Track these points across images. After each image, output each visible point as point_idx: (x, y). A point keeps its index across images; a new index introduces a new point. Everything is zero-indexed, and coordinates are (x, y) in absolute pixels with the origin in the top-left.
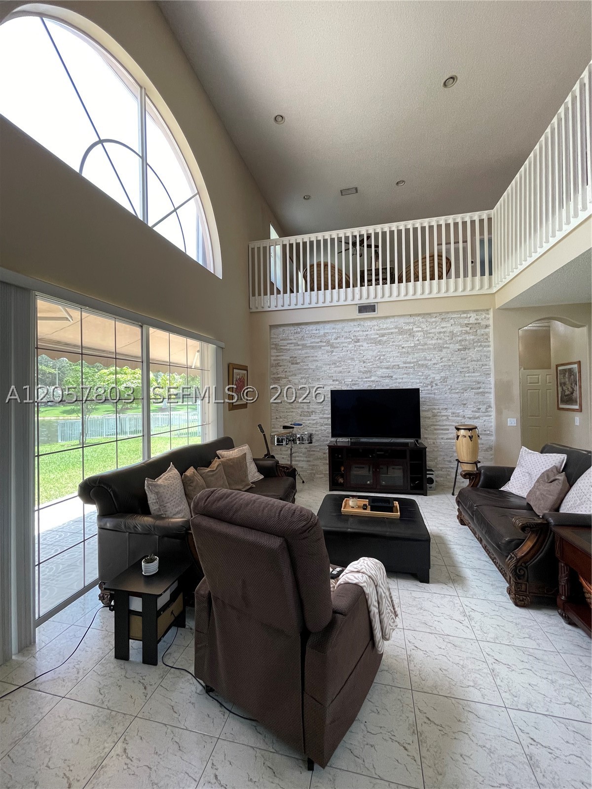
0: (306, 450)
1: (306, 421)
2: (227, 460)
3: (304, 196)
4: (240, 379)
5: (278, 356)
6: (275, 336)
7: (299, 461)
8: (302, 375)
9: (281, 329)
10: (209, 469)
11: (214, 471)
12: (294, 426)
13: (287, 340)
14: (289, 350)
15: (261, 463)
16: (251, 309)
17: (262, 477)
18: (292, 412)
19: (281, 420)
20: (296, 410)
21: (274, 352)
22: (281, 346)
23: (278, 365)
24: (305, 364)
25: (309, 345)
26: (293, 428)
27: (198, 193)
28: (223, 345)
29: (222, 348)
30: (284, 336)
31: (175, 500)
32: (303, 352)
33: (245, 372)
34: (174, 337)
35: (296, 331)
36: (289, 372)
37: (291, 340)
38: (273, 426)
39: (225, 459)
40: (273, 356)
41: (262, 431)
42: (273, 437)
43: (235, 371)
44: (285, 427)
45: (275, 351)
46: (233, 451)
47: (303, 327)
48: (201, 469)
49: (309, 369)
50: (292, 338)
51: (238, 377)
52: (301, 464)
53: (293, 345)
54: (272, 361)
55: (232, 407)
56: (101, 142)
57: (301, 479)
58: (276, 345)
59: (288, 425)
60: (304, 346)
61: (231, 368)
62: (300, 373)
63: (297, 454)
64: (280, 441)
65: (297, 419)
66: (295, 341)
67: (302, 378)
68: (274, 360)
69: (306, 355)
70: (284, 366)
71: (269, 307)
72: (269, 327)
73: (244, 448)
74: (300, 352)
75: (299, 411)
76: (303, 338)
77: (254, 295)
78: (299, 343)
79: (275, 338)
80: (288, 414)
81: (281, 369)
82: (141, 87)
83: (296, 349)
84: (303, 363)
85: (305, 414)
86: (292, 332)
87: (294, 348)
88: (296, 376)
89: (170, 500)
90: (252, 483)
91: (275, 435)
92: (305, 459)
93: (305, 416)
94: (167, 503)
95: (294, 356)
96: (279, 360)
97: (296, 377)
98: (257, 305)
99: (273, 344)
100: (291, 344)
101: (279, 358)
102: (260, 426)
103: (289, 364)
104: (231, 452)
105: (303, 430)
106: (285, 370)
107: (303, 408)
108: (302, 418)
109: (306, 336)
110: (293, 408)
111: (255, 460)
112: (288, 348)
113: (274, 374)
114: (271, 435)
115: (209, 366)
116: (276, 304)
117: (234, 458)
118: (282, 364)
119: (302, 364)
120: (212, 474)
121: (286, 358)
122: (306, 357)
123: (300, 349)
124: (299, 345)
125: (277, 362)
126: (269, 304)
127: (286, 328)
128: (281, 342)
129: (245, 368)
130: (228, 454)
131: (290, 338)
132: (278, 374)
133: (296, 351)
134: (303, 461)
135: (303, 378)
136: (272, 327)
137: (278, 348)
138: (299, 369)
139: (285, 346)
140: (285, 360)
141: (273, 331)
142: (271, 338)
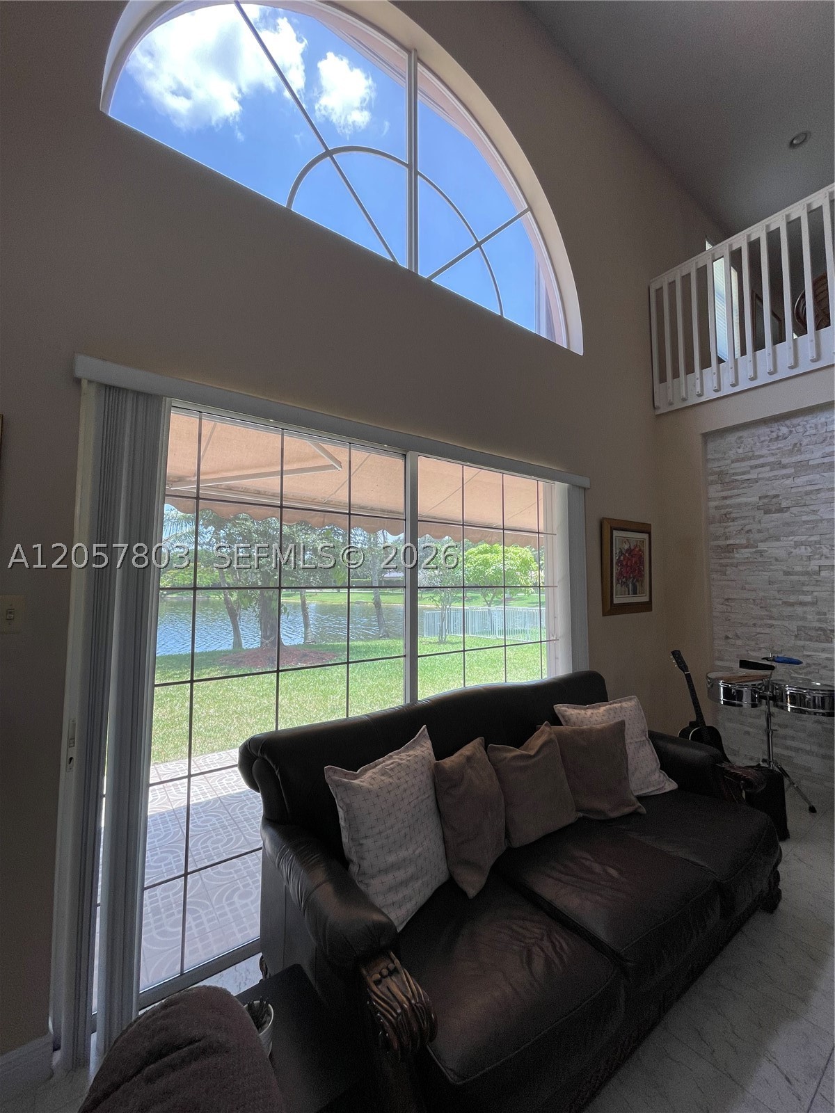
0: (819, 727)
1: (813, 652)
2: (574, 731)
3: (790, 139)
4: (630, 551)
5: (725, 498)
6: (717, 456)
7: (797, 750)
8: (797, 538)
9: (732, 438)
10: (518, 752)
11: (530, 757)
12: (774, 664)
13: (750, 458)
14: (756, 481)
15: (672, 747)
16: (659, 408)
17: (671, 785)
18: (771, 626)
19: (739, 642)
20: (779, 623)
21: (715, 491)
22: (734, 474)
23: (726, 518)
24: (805, 509)
25: (816, 462)
26: (772, 668)
27: (530, 208)
28: (586, 482)
29: (585, 489)
30: (740, 451)
31: (389, 832)
32: (799, 481)
33: (645, 536)
34: (471, 471)
35: (774, 435)
36: (759, 531)
37: (761, 456)
38: (716, 655)
39: (570, 728)
40: (714, 499)
41: (682, 666)
42: (713, 684)
43: (616, 533)
44: (744, 664)
45: (719, 487)
46: (596, 711)
47: (795, 421)
48: (498, 749)
49: (822, 520)
50: (764, 452)
51: (626, 547)
52: (801, 759)
53: (768, 468)
54: (712, 511)
55: (611, 609)
56: (329, 153)
57: (805, 799)
58: (721, 474)
59: (756, 656)
60: (803, 467)
61: (607, 528)
62: (792, 533)
63: (790, 732)
64: (733, 697)
65: (787, 645)
66: (772, 459)
67: (797, 545)
68: (717, 508)
69: (809, 488)
70: (745, 518)
71: (700, 395)
72: (700, 438)
73: (624, 704)
74: (789, 482)
75: (793, 626)
76: (797, 448)
77: (663, 379)
78: (785, 461)
79: (719, 460)
80: (759, 630)
81: (733, 527)
82: (408, 51)
83: (776, 478)
84: (799, 509)
85: (813, 633)
86: (762, 439)
87: (771, 474)
88: (778, 540)
89: (376, 830)
90: (640, 798)
91: (719, 679)
92: (815, 748)
93: (810, 640)
94: (366, 837)
95: (769, 494)
96: (730, 506)
97: (778, 544)
98: (670, 398)
99: (711, 474)
100: (762, 466)
101: (728, 502)
102: (677, 655)
103: (759, 515)
104: (589, 712)
105: (806, 674)
106: (747, 528)
107: (804, 619)
108: (801, 643)
109: (805, 441)
110: (771, 618)
111: (653, 737)
112: (755, 476)
113: (717, 538)
114: (708, 678)
115: (555, 527)
116: (715, 384)
117: (591, 731)
118: (738, 515)
119: (794, 510)
120: (523, 764)
121: (749, 500)
122: (808, 493)
123: (787, 477)
124: (784, 467)
125: (723, 511)
126: (698, 389)
127: (745, 433)
128: (734, 465)
129: (645, 529)
130: (580, 717)
131: (757, 453)
132: (727, 538)
133: (778, 482)
134: (808, 753)
135: (802, 544)
136: (706, 436)
137: (727, 480)
138: (788, 524)
139: (744, 473)
140: (746, 504)
141: (711, 446)
142: (707, 460)
